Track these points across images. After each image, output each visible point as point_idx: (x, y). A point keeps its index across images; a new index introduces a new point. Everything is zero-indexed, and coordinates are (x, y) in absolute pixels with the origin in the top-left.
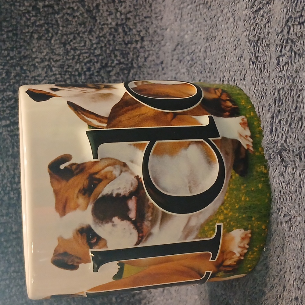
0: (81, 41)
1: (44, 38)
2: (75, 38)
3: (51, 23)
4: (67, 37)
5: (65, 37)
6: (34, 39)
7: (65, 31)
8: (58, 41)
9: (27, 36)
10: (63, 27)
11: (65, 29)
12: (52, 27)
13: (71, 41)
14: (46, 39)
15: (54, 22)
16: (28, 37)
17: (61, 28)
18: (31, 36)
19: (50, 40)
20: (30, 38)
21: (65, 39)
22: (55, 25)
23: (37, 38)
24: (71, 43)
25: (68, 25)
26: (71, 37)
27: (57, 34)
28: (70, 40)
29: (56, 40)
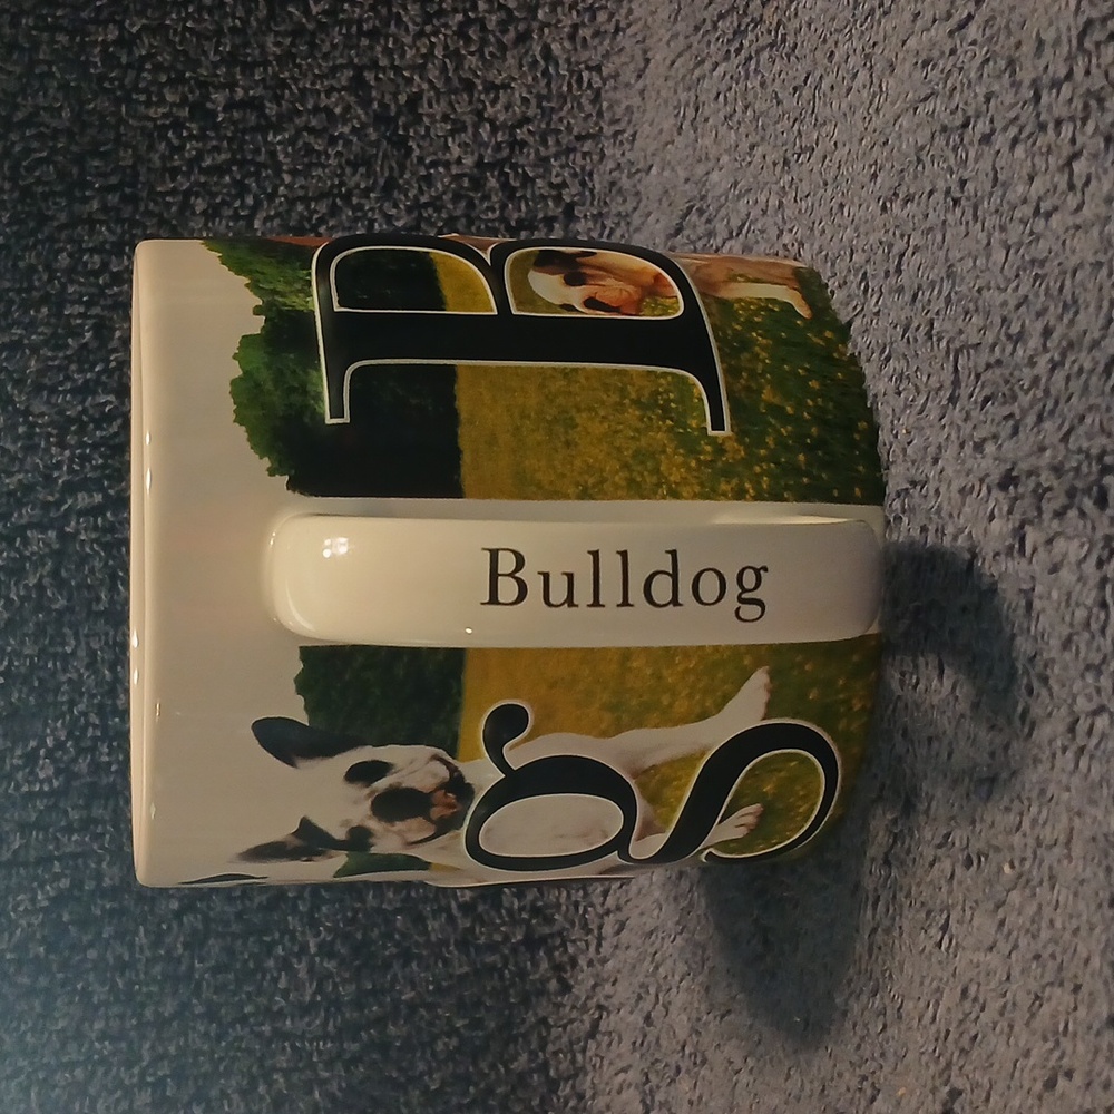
0: (356, 219)
1: (228, 212)
2: (334, 211)
3: (252, 162)
4: (308, 207)
5: (300, 208)
6: (194, 213)
7: (301, 187)
8: (276, 222)
9: (169, 205)
10: (294, 173)
11: (301, 181)
12: (257, 174)
13: (322, 221)
14: (236, 217)
15: (262, 158)
16: (174, 209)
17: (287, 178)
18: (186, 206)
19: (250, 219)
20: (182, 211)
21: (301, 214)
22: (266, 166)
23: (204, 213)
24: (322, 229)
25: (310, 166)
26: (323, 208)
27: (272, 197)
28: (316, 216)
29: (268, 219)
